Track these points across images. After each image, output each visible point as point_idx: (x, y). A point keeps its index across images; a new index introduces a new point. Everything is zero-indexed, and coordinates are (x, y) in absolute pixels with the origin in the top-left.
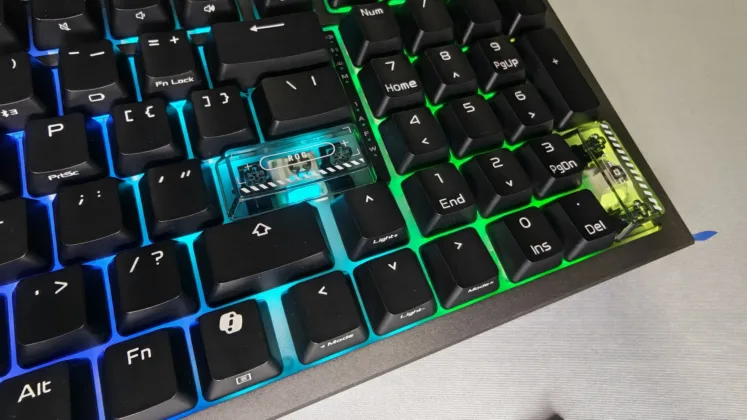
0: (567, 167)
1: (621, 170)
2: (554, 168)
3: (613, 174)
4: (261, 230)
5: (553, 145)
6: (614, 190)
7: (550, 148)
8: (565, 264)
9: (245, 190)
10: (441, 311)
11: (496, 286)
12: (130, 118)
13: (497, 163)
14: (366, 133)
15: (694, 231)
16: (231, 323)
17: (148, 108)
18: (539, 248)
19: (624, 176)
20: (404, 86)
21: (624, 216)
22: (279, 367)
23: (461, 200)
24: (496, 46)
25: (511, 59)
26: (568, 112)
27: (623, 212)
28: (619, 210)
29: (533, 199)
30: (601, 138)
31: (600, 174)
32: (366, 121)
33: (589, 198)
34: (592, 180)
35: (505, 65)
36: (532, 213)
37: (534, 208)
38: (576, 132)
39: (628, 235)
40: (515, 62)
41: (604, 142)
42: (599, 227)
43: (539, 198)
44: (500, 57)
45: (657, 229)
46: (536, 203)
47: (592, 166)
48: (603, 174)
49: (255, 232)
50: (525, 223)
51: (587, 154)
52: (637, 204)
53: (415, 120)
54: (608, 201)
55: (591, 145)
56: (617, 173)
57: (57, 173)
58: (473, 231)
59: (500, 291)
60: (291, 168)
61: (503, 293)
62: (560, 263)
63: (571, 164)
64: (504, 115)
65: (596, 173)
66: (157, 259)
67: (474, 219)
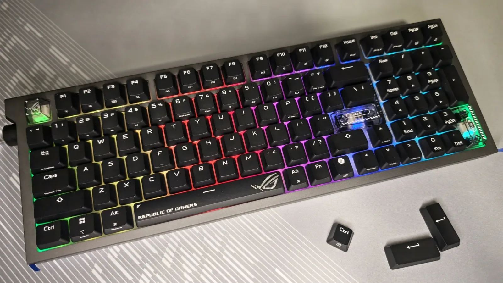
0: (451, 121)
1: (473, 124)
2: (446, 122)
3: (469, 125)
4: (348, 136)
5: (447, 113)
6: (468, 131)
7: (446, 114)
8: (445, 155)
9: (343, 124)
10: (401, 165)
11: (420, 159)
12: (307, 100)
13: (425, 119)
14: (378, 106)
15: (498, 148)
16: (341, 161)
17: (312, 97)
18: (437, 148)
19: (474, 126)
20: (393, 90)
21: (471, 140)
22: (353, 175)
23: (411, 131)
24: (430, 74)
25: (435, 79)
26: (455, 101)
27: (471, 139)
28: (470, 139)
29: (437, 132)
30: (468, 111)
31: (464, 125)
32: (378, 101)
33: (458, 133)
34: (461, 127)
35: (432, 82)
36: (436, 137)
37: (437, 135)
38: (457, 108)
39: (471, 147)
40: (436, 81)
41: (468, 113)
42: (460, 143)
43: (439, 132)
44: (431, 78)
45: (484, 145)
46: (438, 134)
47: (462, 122)
48: (465, 125)
49: (346, 136)
50: (433, 140)
51: (460, 117)
52: (477, 136)
53: (397, 102)
54: (465, 135)
55: (463, 114)
56: (471, 125)
57: (290, 116)
58: (414, 141)
59: (421, 161)
60: (356, 117)
61: (422, 162)
62: (444, 154)
63: (453, 121)
64: (429, 101)
65: (463, 124)
66: (320, 142)
67: (415, 137)
